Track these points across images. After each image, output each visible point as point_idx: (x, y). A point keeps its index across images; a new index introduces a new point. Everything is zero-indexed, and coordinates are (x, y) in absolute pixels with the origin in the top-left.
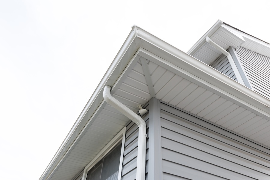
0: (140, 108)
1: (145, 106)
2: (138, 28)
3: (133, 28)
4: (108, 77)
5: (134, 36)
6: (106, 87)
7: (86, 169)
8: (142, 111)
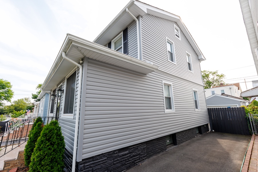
0: (81, 60)
1: (82, 60)
2: (70, 35)
3: (67, 34)
4: (63, 49)
5: (68, 38)
6: (63, 52)
7: (66, 77)
8: (81, 62)
